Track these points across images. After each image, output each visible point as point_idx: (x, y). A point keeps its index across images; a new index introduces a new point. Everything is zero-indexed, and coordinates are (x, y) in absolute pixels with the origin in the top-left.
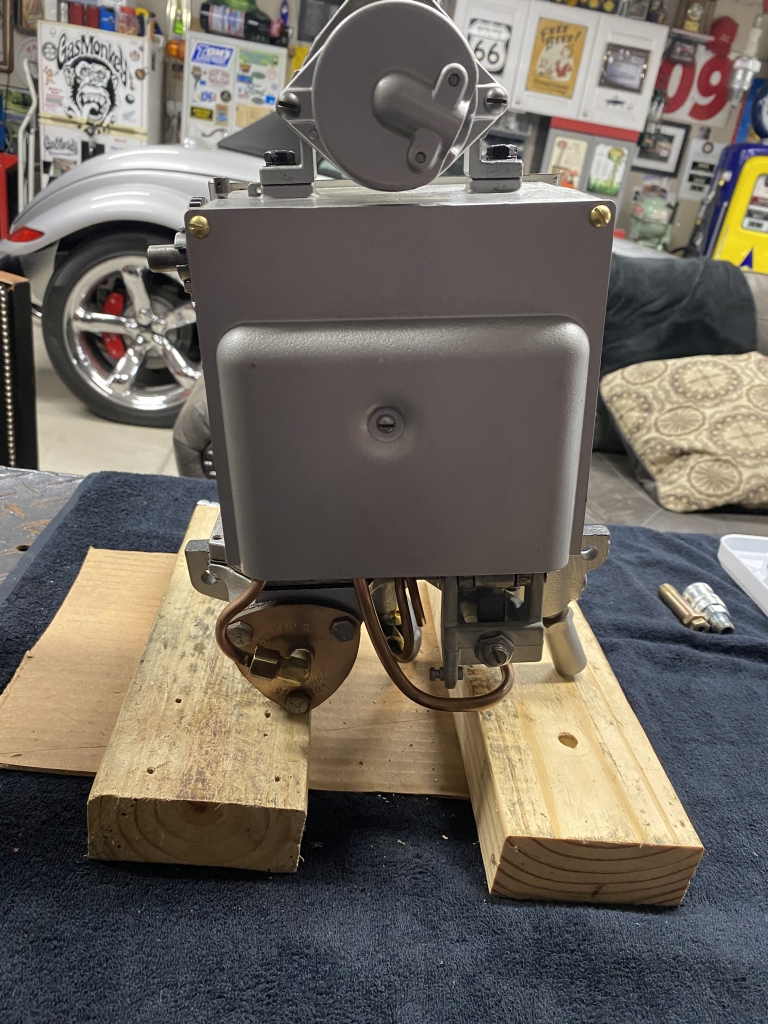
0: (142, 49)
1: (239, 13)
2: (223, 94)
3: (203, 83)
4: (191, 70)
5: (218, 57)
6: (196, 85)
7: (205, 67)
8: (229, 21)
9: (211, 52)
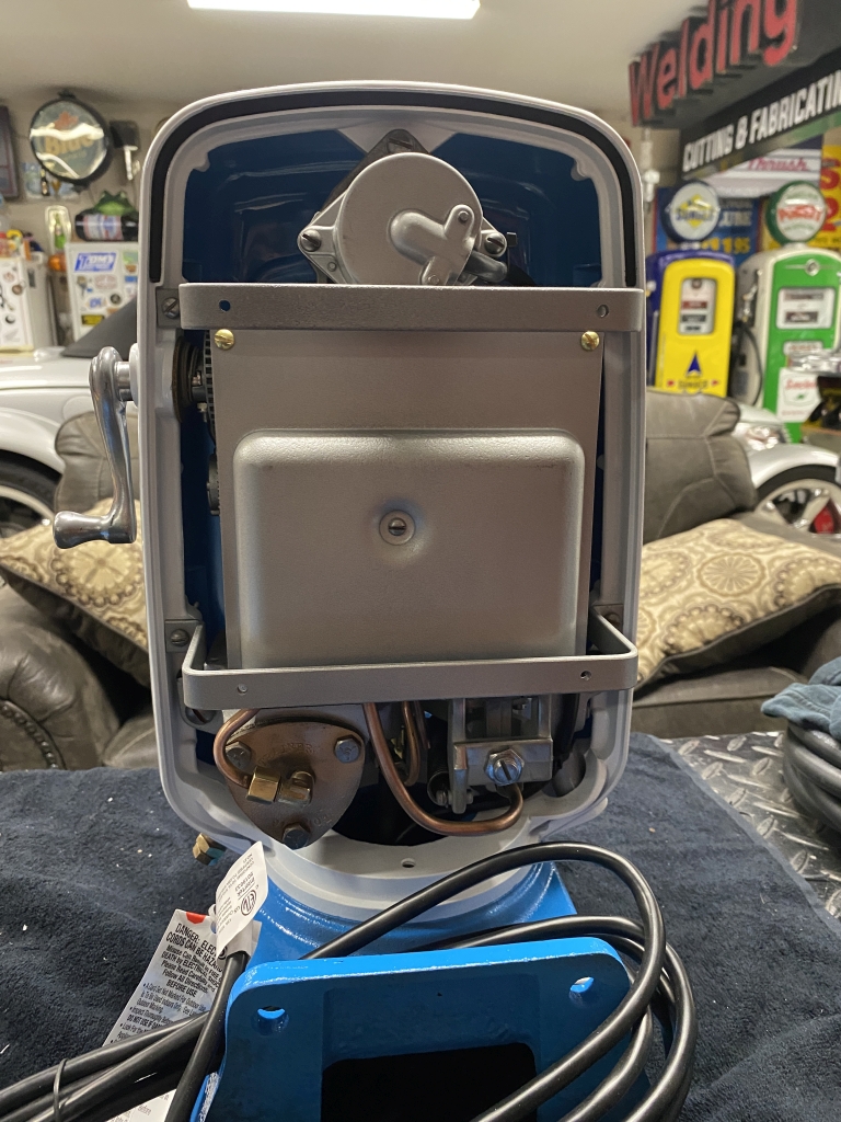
0: (15, 269)
1: (114, 218)
2: (112, 298)
3: (90, 290)
4: (76, 280)
5: (101, 263)
6: (83, 293)
7: (89, 275)
8: (106, 227)
9: (93, 259)
